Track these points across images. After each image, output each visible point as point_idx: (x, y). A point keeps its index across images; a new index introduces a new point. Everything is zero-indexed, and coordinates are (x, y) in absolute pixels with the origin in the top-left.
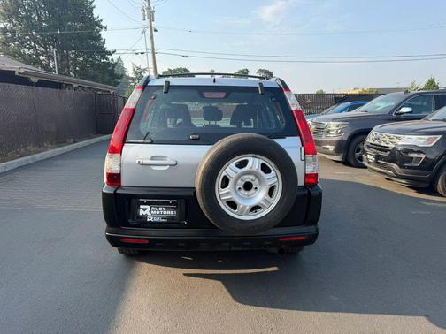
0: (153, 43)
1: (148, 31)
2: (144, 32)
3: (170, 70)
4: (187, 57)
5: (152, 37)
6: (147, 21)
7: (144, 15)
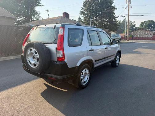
0: (129, 12)
1: (128, 8)
2: (126, 9)
3: (145, 22)
4: (143, 16)
5: (129, 10)
6: (128, 4)
7: (127, 2)
